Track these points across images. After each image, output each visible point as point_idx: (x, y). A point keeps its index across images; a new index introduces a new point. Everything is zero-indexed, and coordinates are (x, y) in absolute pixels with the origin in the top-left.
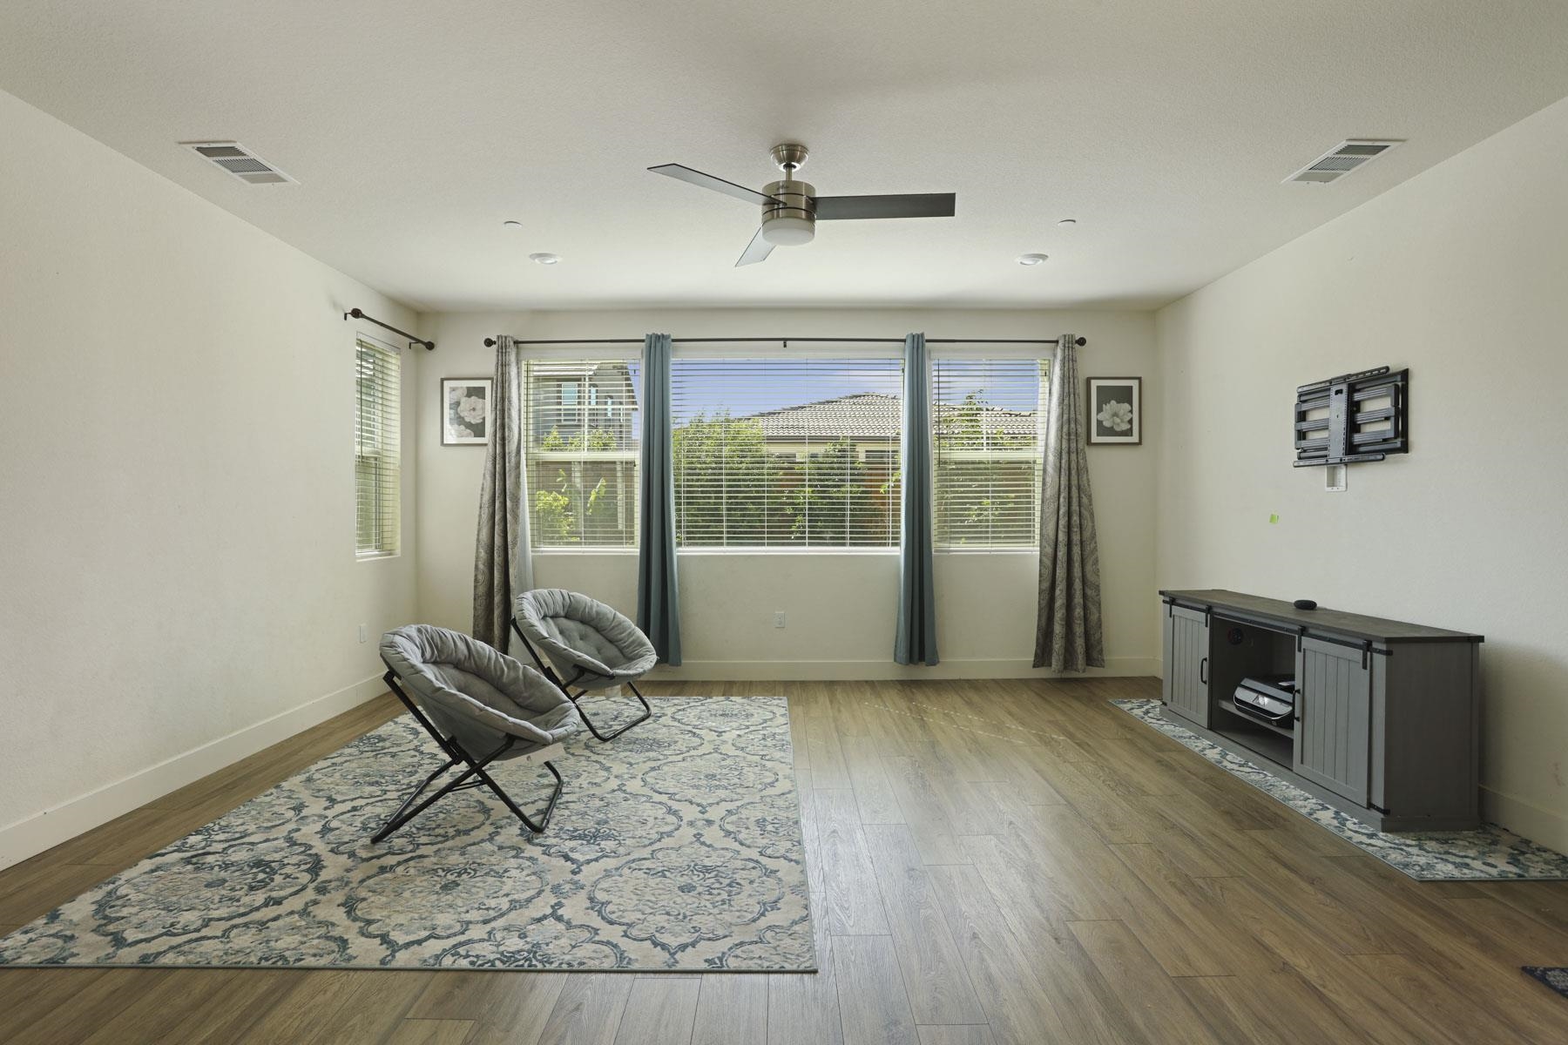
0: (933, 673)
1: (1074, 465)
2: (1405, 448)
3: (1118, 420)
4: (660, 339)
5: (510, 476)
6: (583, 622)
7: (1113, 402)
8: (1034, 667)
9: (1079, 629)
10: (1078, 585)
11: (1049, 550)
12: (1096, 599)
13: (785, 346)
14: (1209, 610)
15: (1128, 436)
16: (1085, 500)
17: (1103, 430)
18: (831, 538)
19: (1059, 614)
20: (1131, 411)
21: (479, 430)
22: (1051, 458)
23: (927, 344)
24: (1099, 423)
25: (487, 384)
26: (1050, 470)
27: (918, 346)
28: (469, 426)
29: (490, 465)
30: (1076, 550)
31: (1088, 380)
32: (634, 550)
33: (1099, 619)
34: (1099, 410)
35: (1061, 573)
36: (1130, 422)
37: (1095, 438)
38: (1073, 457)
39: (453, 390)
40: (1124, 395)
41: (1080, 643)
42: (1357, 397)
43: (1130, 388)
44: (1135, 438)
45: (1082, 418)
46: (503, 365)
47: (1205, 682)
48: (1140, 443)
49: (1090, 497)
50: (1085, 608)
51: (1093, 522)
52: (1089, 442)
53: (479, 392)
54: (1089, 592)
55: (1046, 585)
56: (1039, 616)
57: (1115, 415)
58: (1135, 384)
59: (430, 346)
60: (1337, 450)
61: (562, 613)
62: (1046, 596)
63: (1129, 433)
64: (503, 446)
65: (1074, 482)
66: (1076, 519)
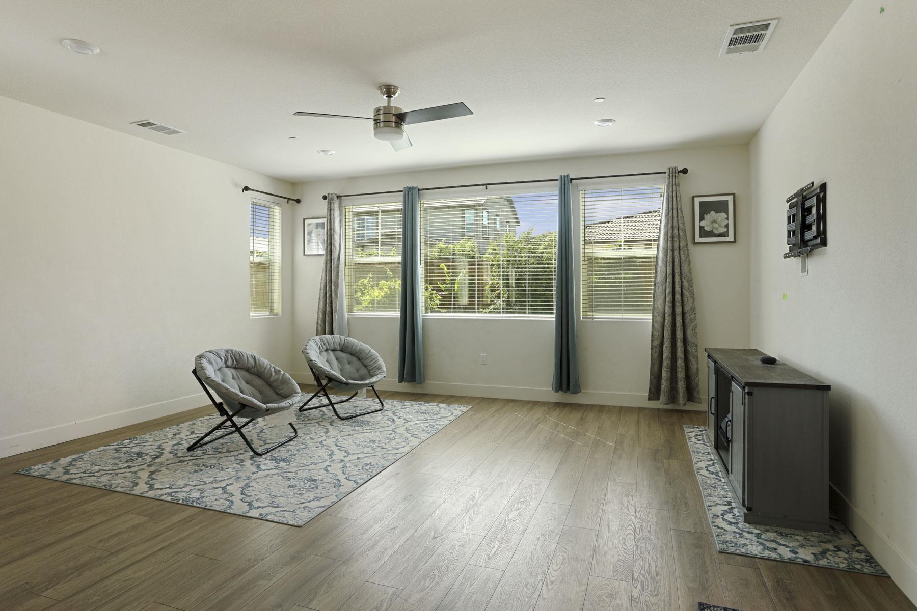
1: (676, 259)
2: (824, 244)
3: (716, 225)
4: (410, 189)
5: (334, 271)
6: (351, 354)
7: (712, 213)
8: (649, 399)
9: (681, 375)
10: (679, 344)
11: (659, 319)
12: (695, 354)
13: (486, 189)
14: (717, 361)
15: (725, 237)
16: (685, 284)
17: (704, 233)
18: (519, 309)
19: (665, 363)
20: (727, 219)
22: (661, 255)
23: (571, 182)
24: (701, 228)
25: (324, 221)
26: (660, 263)
27: (566, 183)
29: (324, 266)
30: (679, 319)
31: (693, 198)
32: (397, 314)
33: (697, 369)
34: (702, 219)
35: (667, 335)
36: (727, 226)
37: (698, 239)
38: (676, 253)
39: (309, 225)
40: (721, 207)
41: (681, 385)
43: (726, 202)
44: (730, 238)
45: (686, 226)
46: (330, 210)
47: (713, 414)
48: (735, 241)
49: (691, 282)
50: (687, 360)
51: (693, 299)
52: (694, 243)
54: (689, 349)
55: (657, 343)
56: (652, 365)
57: (715, 221)
58: (730, 199)
59: (298, 201)
60: (798, 245)
61: (339, 348)
62: (657, 351)
63: (725, 234)
64: (331, 255)
65: (677, 271)
66: (678, 297)
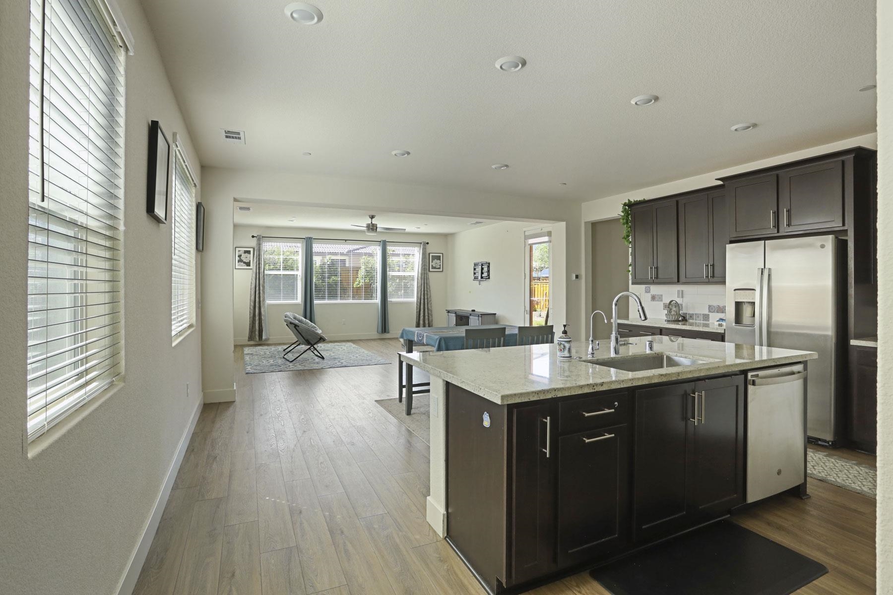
0: (386, 336)
1: (425, 277)
2: (489, 278)
4: (310, 238)
5: (261, 279)
9: (427, 322)
10: (426, 310)
11: (419, 301)
13: (346, 241)
14: (455, 313)
15: (439, 269)
16: (428, 287)
17: (433, 268)
18: (358, 298)
19: (422, 318)
21: (248, 264)
22: (419, 275)
23: (387, 243)
24: (432, 265)
25: (252, 250)
26: (419, 278)
27: (384, 244)
28: (245, 263)
29: (254, 276)
30: (426, 300)
31: (429, 254)
34: (432, 262)
35: (422, 307)
36: (440, 265)
37: (431, 270)
38: (425, 275)
39: (239, 251)
40: (438, 258)
42: (483, 267)
43: (440, 256)
44: (441, 270)
45: (427, 265)
48: (442, 271)
49: (429, 286)
50: (428, 316)
51: (430, 293)
52: (429, 271)
53: (249, 252)
54: (429, 312)
55: (418, 310)
56: (416, 319)
58: (441, 255)
60: (480, 278)
62: (418, 313)
63: (439, 268)
64: (259, 270)
65: (425, 282)
66: (426, 292)
